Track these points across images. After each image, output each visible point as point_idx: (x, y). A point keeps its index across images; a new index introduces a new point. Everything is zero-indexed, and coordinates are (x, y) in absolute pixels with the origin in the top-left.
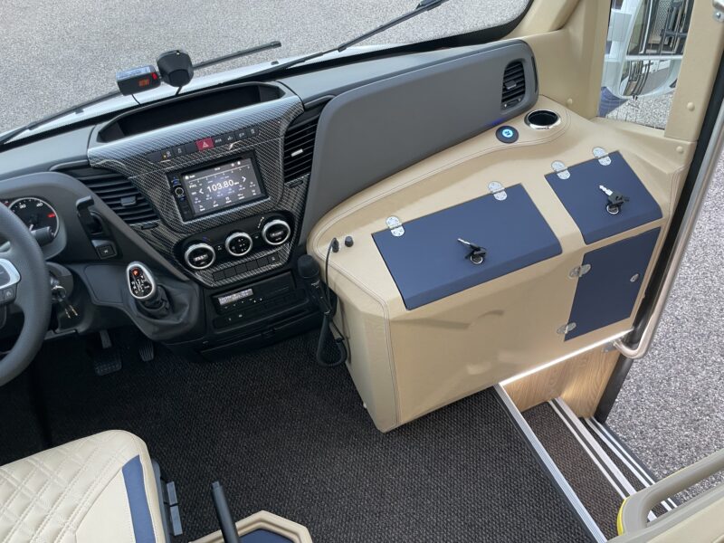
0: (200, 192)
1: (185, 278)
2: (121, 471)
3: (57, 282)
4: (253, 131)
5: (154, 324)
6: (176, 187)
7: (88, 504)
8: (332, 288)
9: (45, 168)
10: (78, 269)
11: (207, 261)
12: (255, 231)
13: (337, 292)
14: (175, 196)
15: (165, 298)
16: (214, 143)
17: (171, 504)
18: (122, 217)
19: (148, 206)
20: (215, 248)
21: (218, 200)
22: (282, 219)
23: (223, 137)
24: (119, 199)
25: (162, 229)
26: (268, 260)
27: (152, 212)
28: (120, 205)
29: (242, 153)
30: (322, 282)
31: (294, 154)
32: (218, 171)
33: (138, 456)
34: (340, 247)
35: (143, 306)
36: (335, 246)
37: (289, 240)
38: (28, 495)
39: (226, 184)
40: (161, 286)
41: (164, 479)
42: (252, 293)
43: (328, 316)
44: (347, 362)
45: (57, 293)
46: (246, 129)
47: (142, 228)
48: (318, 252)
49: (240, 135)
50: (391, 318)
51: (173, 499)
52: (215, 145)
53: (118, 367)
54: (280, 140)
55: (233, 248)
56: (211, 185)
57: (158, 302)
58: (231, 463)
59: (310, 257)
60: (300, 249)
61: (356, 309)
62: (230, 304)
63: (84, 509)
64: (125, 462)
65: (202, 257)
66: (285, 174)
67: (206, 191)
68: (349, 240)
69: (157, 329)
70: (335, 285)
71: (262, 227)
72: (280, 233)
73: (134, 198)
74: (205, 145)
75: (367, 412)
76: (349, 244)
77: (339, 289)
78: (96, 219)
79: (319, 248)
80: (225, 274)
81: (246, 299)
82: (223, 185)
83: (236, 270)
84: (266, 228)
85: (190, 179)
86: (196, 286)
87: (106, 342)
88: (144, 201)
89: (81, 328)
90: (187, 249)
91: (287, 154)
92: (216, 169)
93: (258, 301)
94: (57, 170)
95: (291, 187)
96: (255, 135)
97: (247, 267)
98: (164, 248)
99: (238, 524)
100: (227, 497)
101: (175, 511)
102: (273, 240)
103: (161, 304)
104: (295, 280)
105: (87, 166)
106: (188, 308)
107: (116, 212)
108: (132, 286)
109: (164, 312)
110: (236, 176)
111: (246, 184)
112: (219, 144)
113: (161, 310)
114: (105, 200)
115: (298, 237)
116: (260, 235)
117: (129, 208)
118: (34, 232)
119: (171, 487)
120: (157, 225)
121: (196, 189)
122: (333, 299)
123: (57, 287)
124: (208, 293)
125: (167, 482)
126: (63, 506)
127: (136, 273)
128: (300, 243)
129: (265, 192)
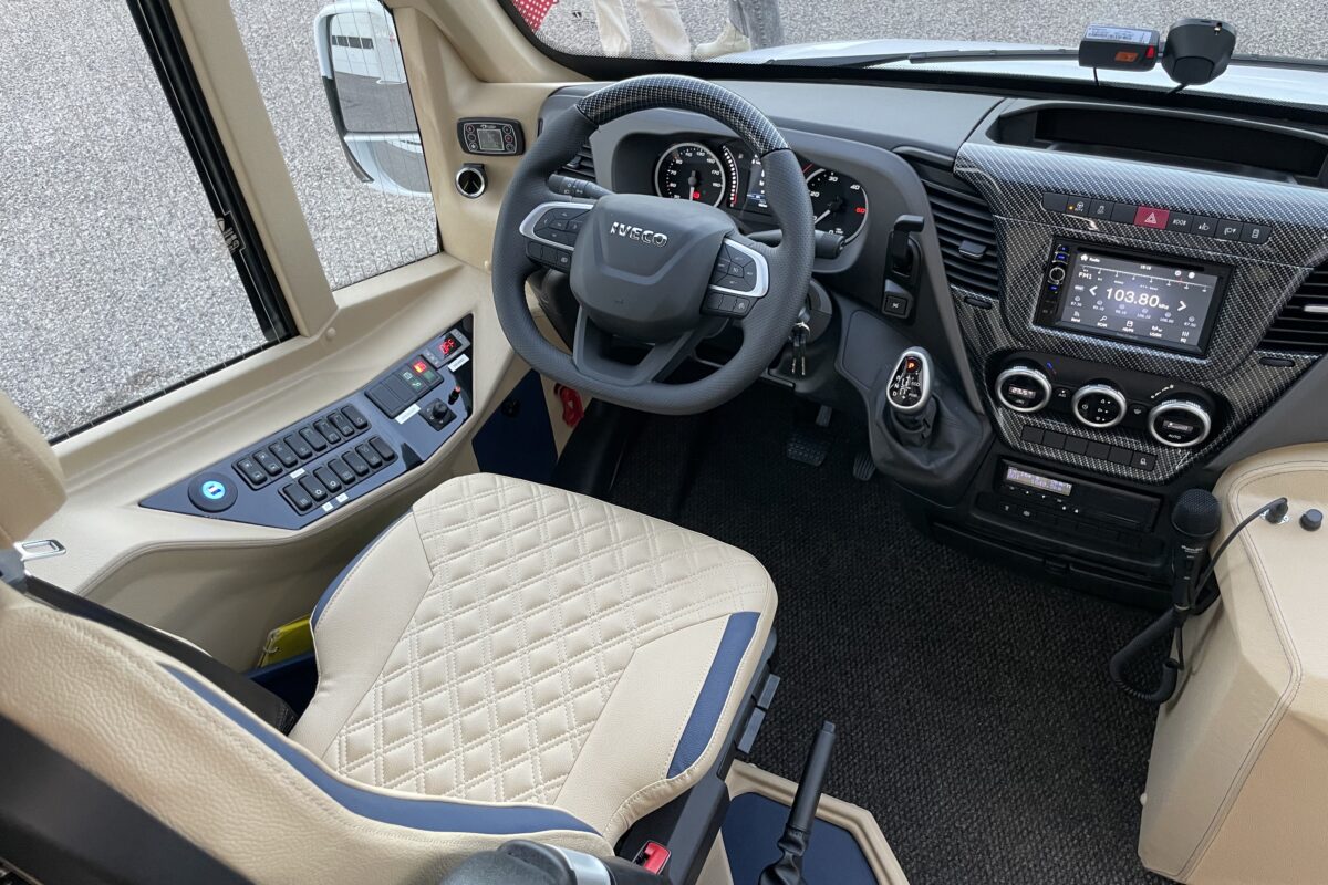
0: (1091, 290)
1: (979, 406)
2: (728, 616)
3: (807, 317)
4: (1256, 233)
5: (891, 448)
6: (1055, 265)
7: (670, 626)
8: (1219, 578)
9: (889, 143)
10: (846, 307)
11: (1031, 403)
12: (1141, 400)
13: (1222, 588)
14: (1046, 277)
15: (931, 421)
16: (1170, 221)
17: (759, 704)
18: (948, 267)
19: (994, 271)
20: (1054, 390)
21: (1112, 318)
22: (1205, 407)
23: (1192, 218)
24: (961, 239)
25: (994, 317)
26: (1131, 458)
27: (994, 283)
28: (956, 248)
29: (1209, 262)
30: (1207, 553)
31: (1310, 309)
32: (1145, 271)
33: (758, 615)
34: (1286, 517)
35: (893, 416)
36: (1276, 512)
37: (1195, 449)
38: (619, 563)
39: (1144, 299)
40: (936, 399)
41: (772, 664)
42: (1068, 493)
43: (1176, 613)
44: (1163, 707)
45: (798, 332)
46: (1245, 224)
47: (966, 300)
48: (1233, 501)
49: (1227, 231)
50: (1295, 707)
51: (766, 699)
52: (1169, 226)
53: (817, 462)
54: (1301, 272)
55: (1085, 407)
56: (1116, 287)
57: (916, 421)
58: (874, 706)
59: (1215, 500)
60: (1203, 476)
61: (1236, 644)
62: (1021, 487)
63: (660, 629)
64: (740, 610)
65: (1025, 392)
66: (1269, 334)
67: (1101, 294)
68: (1313, 518)
69: (891, 457)
70: (1227, 575)
71: (1159, 401)
72: (1185, 428)
73: (983, 249)
74: (1152, 219)
75: (1140, 812)
76: (1309, 523)
77: (1230, 589)
78: (910, 253)
79: (1242, 495)
80: (1045, 437)
81: (1053, 495)
82: (1137, 298)
83: (1065, 442)
84: (1165, 406)
85: (1088, 262)
86: (988, 429)
87: (823, 418)
88: (994, 260)
89: (802, 387)
90: (1010, 366)
91: (1298, 301)
92: (1143, 267)
93: (1070, 510)
94: (902, 155)
95: (1264, 361)
96: (1255, 242)
97: (1088, 448)
98: (977, 345)
99: (825, 799)
100: (833, 752)
101: (758, 716)
102: (1164, 433)
103: (920, 426)
104: (1157, 518)
105: (949, 168)
106: (952, 455)
107: (945, 255)
108: (895, 381)
109: (917, 440)
110: (1171, 295)
111: (1180, 318)
112: (1178, 229)
113: (914, 436)
114: (940, 231)
115: (1215, 453)
116: (1147, 412)
117: (966, 260)
118: (819, 233)
119: (773, 682)
120: (989, 306)
121: (1087, 283)
122: (1208, 593)
123: (803, 324)
124: (999, 449)
125: (771, 672)
126: (643, 605)
127: (912, 365)
128: (1212, 464)
129: (1205, 345)
